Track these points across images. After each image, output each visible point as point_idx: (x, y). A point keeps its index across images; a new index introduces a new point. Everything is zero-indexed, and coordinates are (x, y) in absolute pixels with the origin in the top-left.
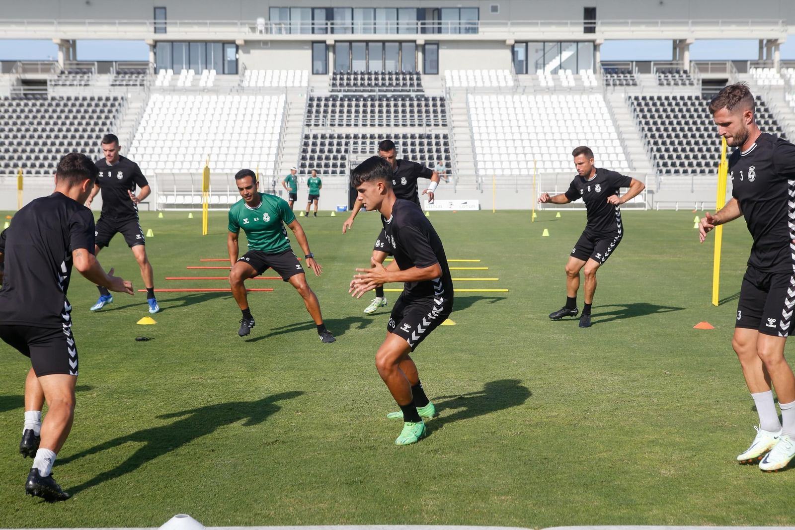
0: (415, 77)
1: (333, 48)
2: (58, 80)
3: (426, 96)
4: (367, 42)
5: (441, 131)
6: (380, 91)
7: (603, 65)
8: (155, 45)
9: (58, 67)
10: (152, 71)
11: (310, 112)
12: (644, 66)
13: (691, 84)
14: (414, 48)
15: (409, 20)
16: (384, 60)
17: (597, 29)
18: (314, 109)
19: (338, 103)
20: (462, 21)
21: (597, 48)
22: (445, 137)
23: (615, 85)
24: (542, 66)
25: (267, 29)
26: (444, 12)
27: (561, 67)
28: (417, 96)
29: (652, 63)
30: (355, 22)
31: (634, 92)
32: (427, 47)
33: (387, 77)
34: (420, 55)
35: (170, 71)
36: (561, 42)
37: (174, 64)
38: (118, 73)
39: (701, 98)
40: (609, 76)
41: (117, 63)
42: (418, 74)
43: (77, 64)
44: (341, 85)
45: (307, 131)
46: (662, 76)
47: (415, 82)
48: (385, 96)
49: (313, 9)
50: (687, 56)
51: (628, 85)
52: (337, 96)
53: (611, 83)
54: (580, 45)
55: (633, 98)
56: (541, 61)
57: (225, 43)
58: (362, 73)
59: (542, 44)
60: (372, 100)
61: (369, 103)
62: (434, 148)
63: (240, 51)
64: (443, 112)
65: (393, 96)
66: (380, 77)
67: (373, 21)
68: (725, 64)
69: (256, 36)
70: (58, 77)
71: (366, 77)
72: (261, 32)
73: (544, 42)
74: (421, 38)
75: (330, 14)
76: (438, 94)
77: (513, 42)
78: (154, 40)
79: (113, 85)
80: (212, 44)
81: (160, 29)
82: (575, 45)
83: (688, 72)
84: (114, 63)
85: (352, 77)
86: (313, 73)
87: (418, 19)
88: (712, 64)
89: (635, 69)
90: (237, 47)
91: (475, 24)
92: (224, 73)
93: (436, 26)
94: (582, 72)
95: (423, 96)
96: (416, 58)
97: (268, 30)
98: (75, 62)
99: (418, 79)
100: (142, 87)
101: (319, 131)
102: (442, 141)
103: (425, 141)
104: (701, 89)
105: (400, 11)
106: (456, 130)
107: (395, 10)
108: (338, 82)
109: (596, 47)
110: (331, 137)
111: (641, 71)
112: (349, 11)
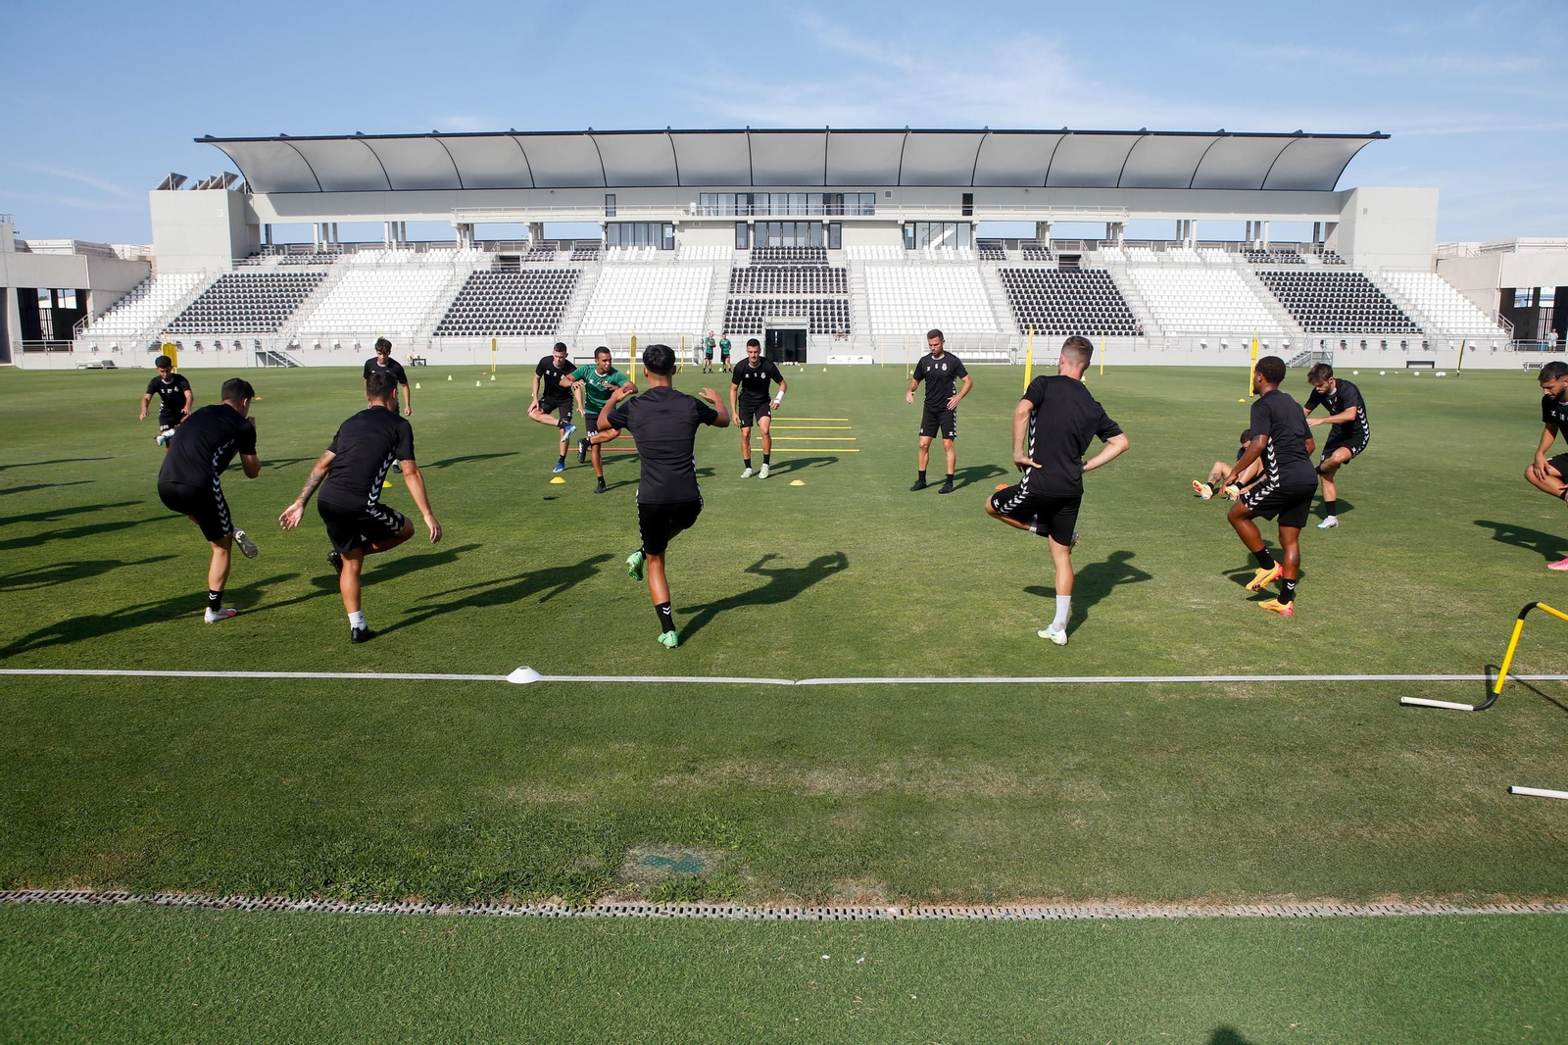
0: (821, 251)
1: (753, 226)
3: (830, 267)
4: (781, 222)
5: (842, 297)
6: (791, 263)
7: (978, 242)
8: (606, 226)
9: (528, 245)
10: (604, 247)
11: (733, 281)
12: (1012, 243)
13: (1051, 259)
14: (821, 227)
15: (816, 203)
16: (796, 237)
17: (973, 212)
18: (737, 279)
19: (757, 274)
20: (861, 205)
21: (974, 227)
22: (846, 302)
23: (987, 259)
24: (928, 242)
25: (698, 211)
26: (846, 197)
27: (943, 243)
28: (822, 267)
29: (1019, 241)
30: (771, 205)
31: (1003, 265)
32: (832, 226)
33: (798, 251)
34: (826, 232)
35: (619, 248)
36: (943, 222)
37: (621, 242)
38: (577, 250)
39: (1058, 271)
40: (983, 251)
41: (576, 241)
42: (824, 248)
43: (547, 243)
44: (759, 258)
45: (730, 297)
46: (1027, 252)
47: (822, 256)
49: (737, 194)
50: (1048, 236)
51: (998, 259)
52: (756, 268)
53: (985, 257)
54: (959, 225)
55: (1002, 270)
56: (927, 238)
57: (664, 224)
58: (777, 248)
59: (928, 224)
60: (785, 271)
61: (783, 274)
62: (836, 312)
63: (676, 230)
64: (844, 281)
65: (803, 267)
66: (792, 251)
67: (785, 205)
68: (1079, 242)
69: (690, 218)
70: (529, 253)
71: (781, 251)
72: (693, 214)
73: (930, 222)
74: (826, 219)
75: (750, 199)
76: (840, 266)
77: (903, 222)
78: (605, 222)
79: (572, 260)
80: (653, 225)
81: (610, 212)
82: (955, 225)
83: (1049, 249)
84: (573, 242)
85: (769, 251)
86: (737, 248)
87: (824, 203)
88: (1068, 242)
89: (1005, 246)
90: (674, 227)
91: (872, 207)
92: (663, 249)
93: (839, 208)
94: (961, 248)
95: (828, 267)
96: (822, 235)
97: (699, 213)
98: (545, 241)
99: (824, 253)
100: (596, 262)
101: (740, 297)
102: (843, 306)
103: (829, 306)
104: (1058, 264)
106: (854, 297)
107: (805, 195)
108: (757, 256)
109: (972, 227)
110: (751, 302)
111: (1009, 248)
112: (766, 196)
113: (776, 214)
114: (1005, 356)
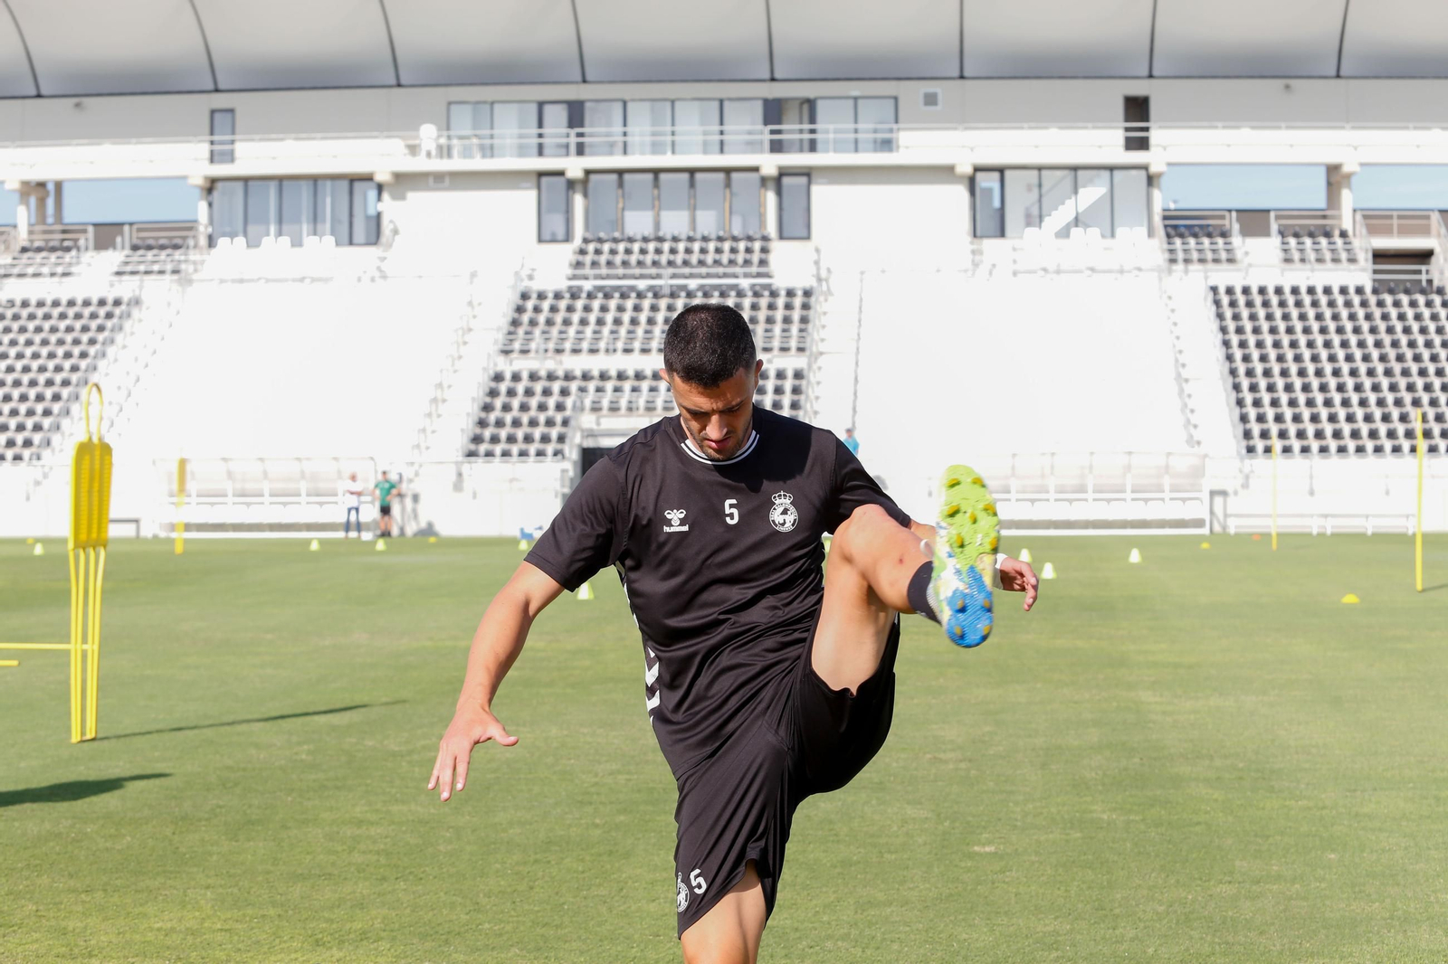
0: (757, 245)
1: (584, 183)
2: (14, 266)
3: (774, 288)
4: (656, 172)
5: (790, 362)
6: (674, 276)
7: (1165, 218)
8: (211, 186)
9: (15, 238)
10: (203, 241)
11: (517, 322)
12: (1254, 221)
13: (1352, 260)
14: (758, 182)
15: (746, 123)
16: (693, 208)
17: (1153, 141)
18: (525, 318)
19: (579, 304)
20: (860, 126)
21: (1155, 182)
22: (798, 375)
23: (1187, 261)
24: (1038, 220)
25: (440, 148)
26: (820, 105)
27: (1077, 221)
28: (753, 286)
29: (1272, 215)
30: (629, 129)
31: (1224, 277)
32: (786, 181)
33: (696, 246)
34: (771, 197)
35: (241, 240)
36: (1075, 169)
37: (247, 225)
38: (135, 248)
39: (1368, 289)
40: (1178, 241)
41: (135, 227)
42: (765, 239)
43: (64, 232)
44: (594, 264)
45: (501, 363)
46: (1292, 241)
47: (756, 258)
48: (684, 287)
49: (541, 105)
50: (1347, 199)
51: (1216, 261)
52: (580, 289)
53: (1180, 256)
54: (1118, 175)
55: (1222, 290)
56: (1035, 211)
57: (354, 180)
58: (645, 240)
59: (1035, 173)
60: (656, 296)
61: (646, 304)
62: (768, 399)
63: (386, 196)
64: (804, 320)
65: (701, 287)
66: (681, 246)
67: (669, 128)
68: (1428, 217)
69: (420, 164)
70: (14, 259)
71: (651, 246)
72: (429, 154)
73: (1040, 168)
74: (770, 164)
75: (576, 113)
76: (800, 282)
77: (969, 170)
78: (206, 178)
79: (119, 273)
80: (329, 183)
81: (223, 153)
82: (1106, 174)
83: (1350, 233)
84: (126, 228)
85: (621, 247)
86: (540, 240)
87: (766, 123)
88: (1400, 217)
89: (1236, 227)
90: (380, 188)
91: (890, 131)
92: (351, 243)
93: (807, 136)
94: (1121, 234)
95: (767, 287)
96: (761, 205)
97: (445, 151)
98: (59, 227)
99: (764, 250)
100: (175, 277)
101: (524, 365)
102: (788, 385)
104: (1370, 271)
105: (726, 104)
106: (821, 361)
107: (716, 105)
108: (588, 259)
109: (1151, 180)
110: (551, 377)
111: (1247, 232)
112: (618, 107)
113: (642, 153)
114: (1198, 510)
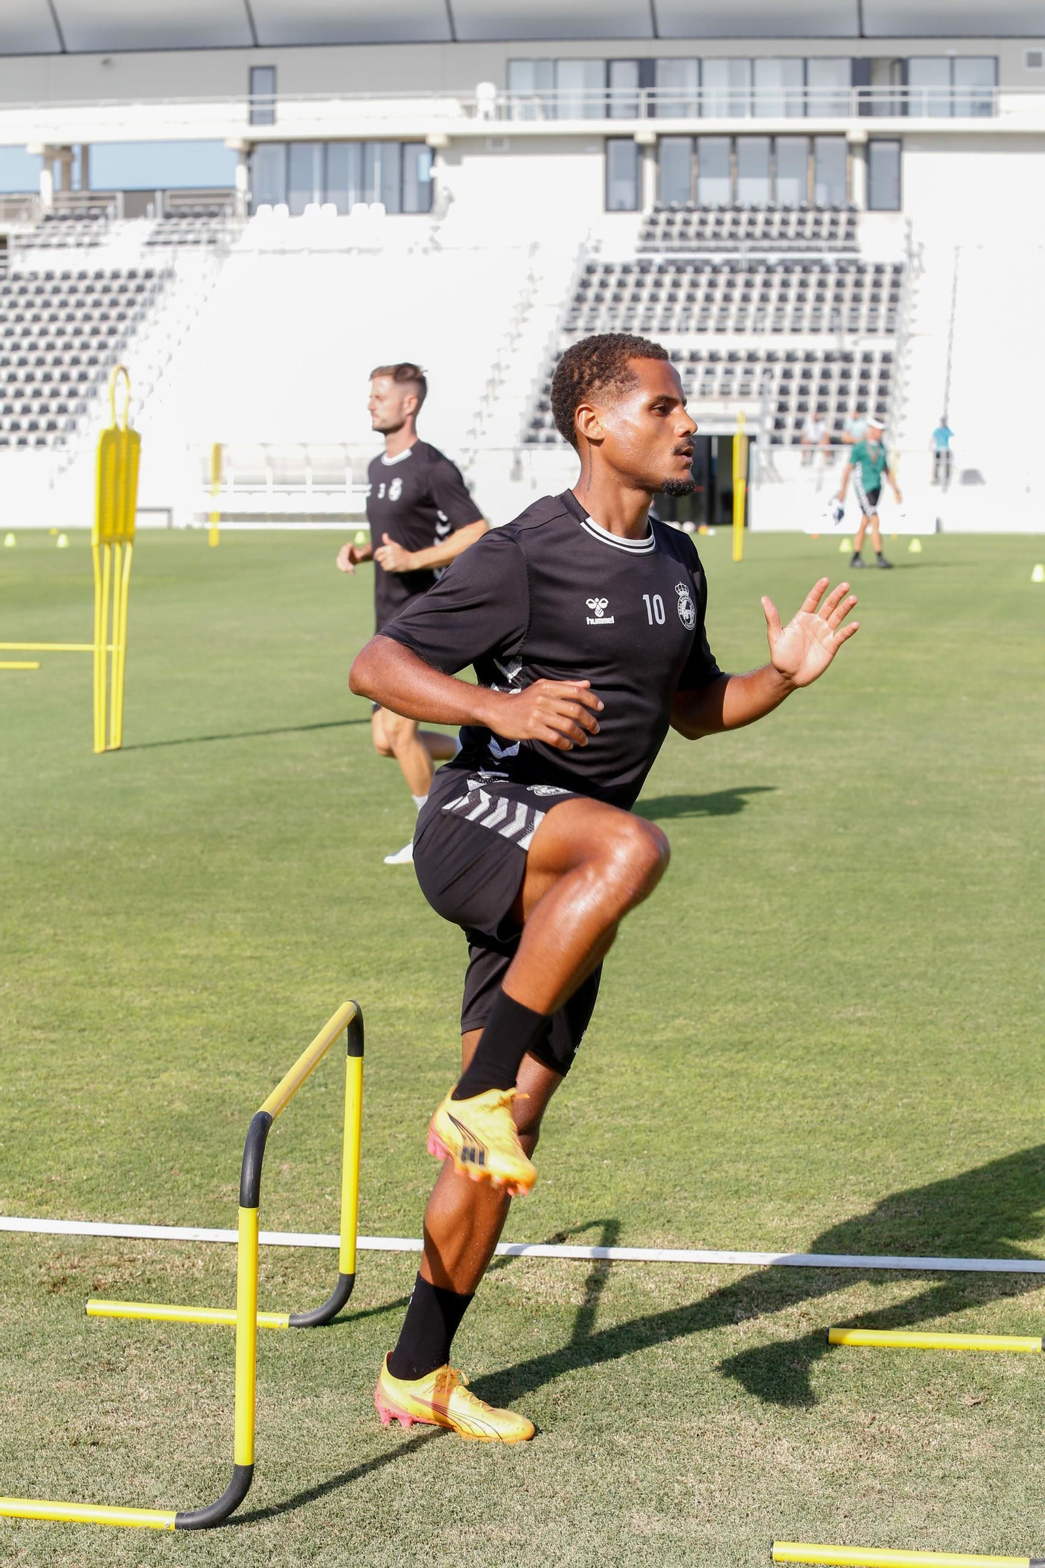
0: (843, 217)
1: (655, 148)
2: (36, 236)
3: (861, 263)
4: (734, 136)
5: (878, 345)
6: (753, 250)
8: (250, 149)
9: (39, 206)
10: (241, 209)
11: (580, 299)
14: (845, 149)
15: (833, 84)
16: (774, 176)
19: (649, 279)
20: (958, 88)
22: (886, 358)
25: (499, 109)
26: (915, 67)
28: (838, 262)
30: (705, 89)
32: (876, 147)
33: (777, 217)
34: (858, 165)
35: (282, 208)
37: (290, 193)
38: (168, 216)
41: (168, 194)
42: (852, 210)
43: (92, 199)
44: (666, 236)
47: (841, 230)
48: (762, 262)
49: (609, 62)
52: (650, 262)
57: (405, 143)
58: (722, 210)
60: (733, 270)
61: (722, 279)
62: (854, 384)
63: (440, 160)
64: (894, 299)
65: (782, 262)
66: (760, 217)
67: (747, 89)
69: (477, 126)
70: (38, 228)
71: (728, 217)
72: (486, 116)
74: (858, 128)
75: (647, 72)
76: (889, 258)
78: (245, 141)
79: (151, 244)
80: (378, 148)
81: (263, 114)
84: (158, 195)
85: (695, 217)
86: (608, 209)
87: (855, 83)
90: (434, 152)
91: (990, 94)
92: (402, 211)
93: (899, 99)
95: (854, 262)
96: (848, 173)
97: (504, 113)
98: (86, 194)
99: (851, 222)
100: (211, 247)
102: (875, 369)
103: (836, 368)
105: (811, 63)
106: (911, 344)
107: (800, 63)
108: (659, 230)
112: (692, 67)
113: (719, 115)
